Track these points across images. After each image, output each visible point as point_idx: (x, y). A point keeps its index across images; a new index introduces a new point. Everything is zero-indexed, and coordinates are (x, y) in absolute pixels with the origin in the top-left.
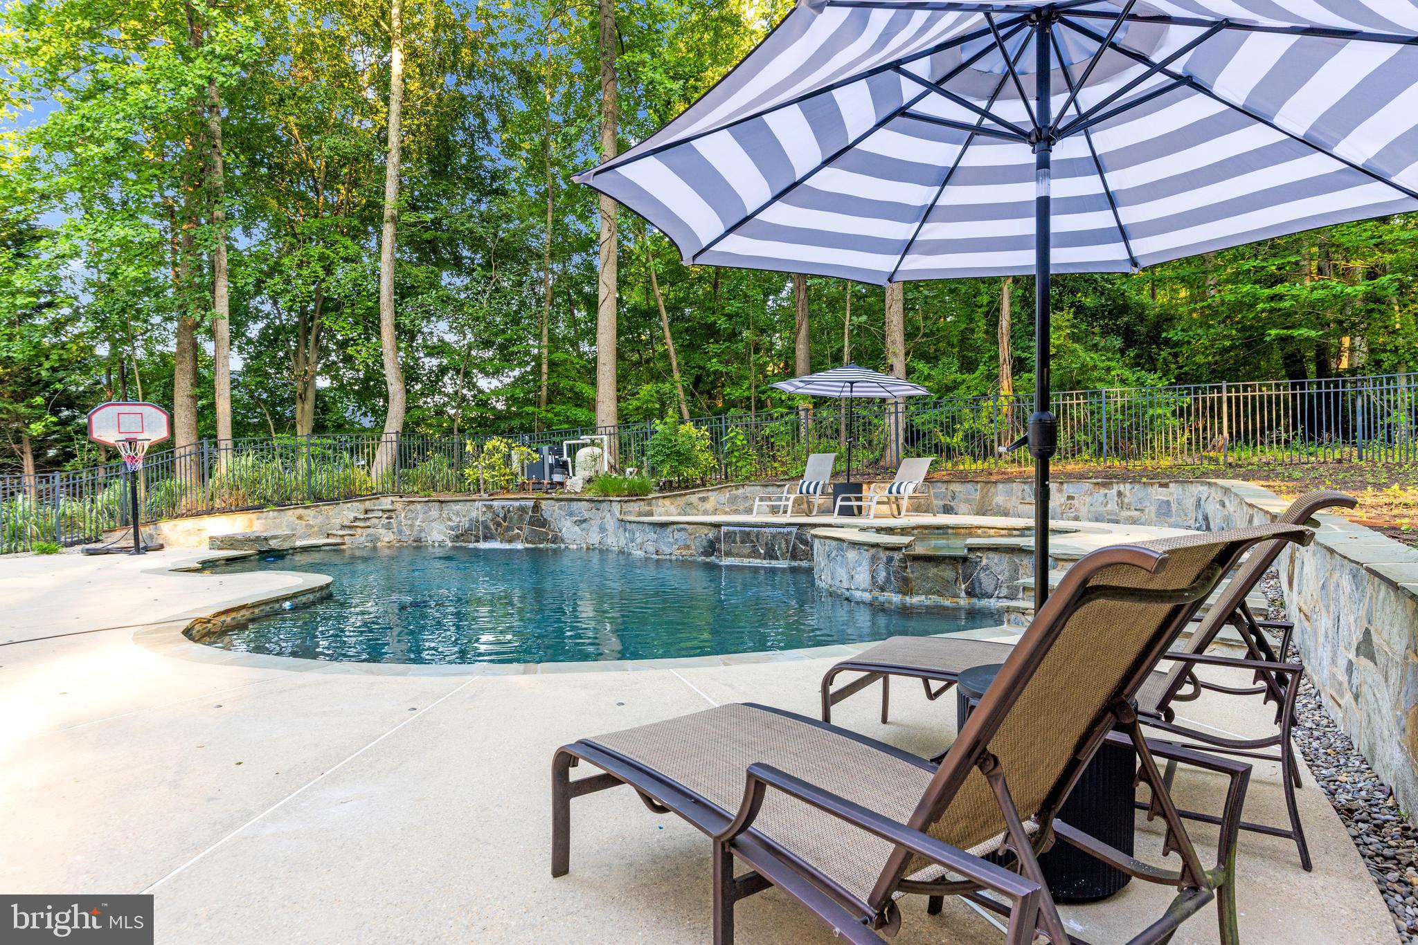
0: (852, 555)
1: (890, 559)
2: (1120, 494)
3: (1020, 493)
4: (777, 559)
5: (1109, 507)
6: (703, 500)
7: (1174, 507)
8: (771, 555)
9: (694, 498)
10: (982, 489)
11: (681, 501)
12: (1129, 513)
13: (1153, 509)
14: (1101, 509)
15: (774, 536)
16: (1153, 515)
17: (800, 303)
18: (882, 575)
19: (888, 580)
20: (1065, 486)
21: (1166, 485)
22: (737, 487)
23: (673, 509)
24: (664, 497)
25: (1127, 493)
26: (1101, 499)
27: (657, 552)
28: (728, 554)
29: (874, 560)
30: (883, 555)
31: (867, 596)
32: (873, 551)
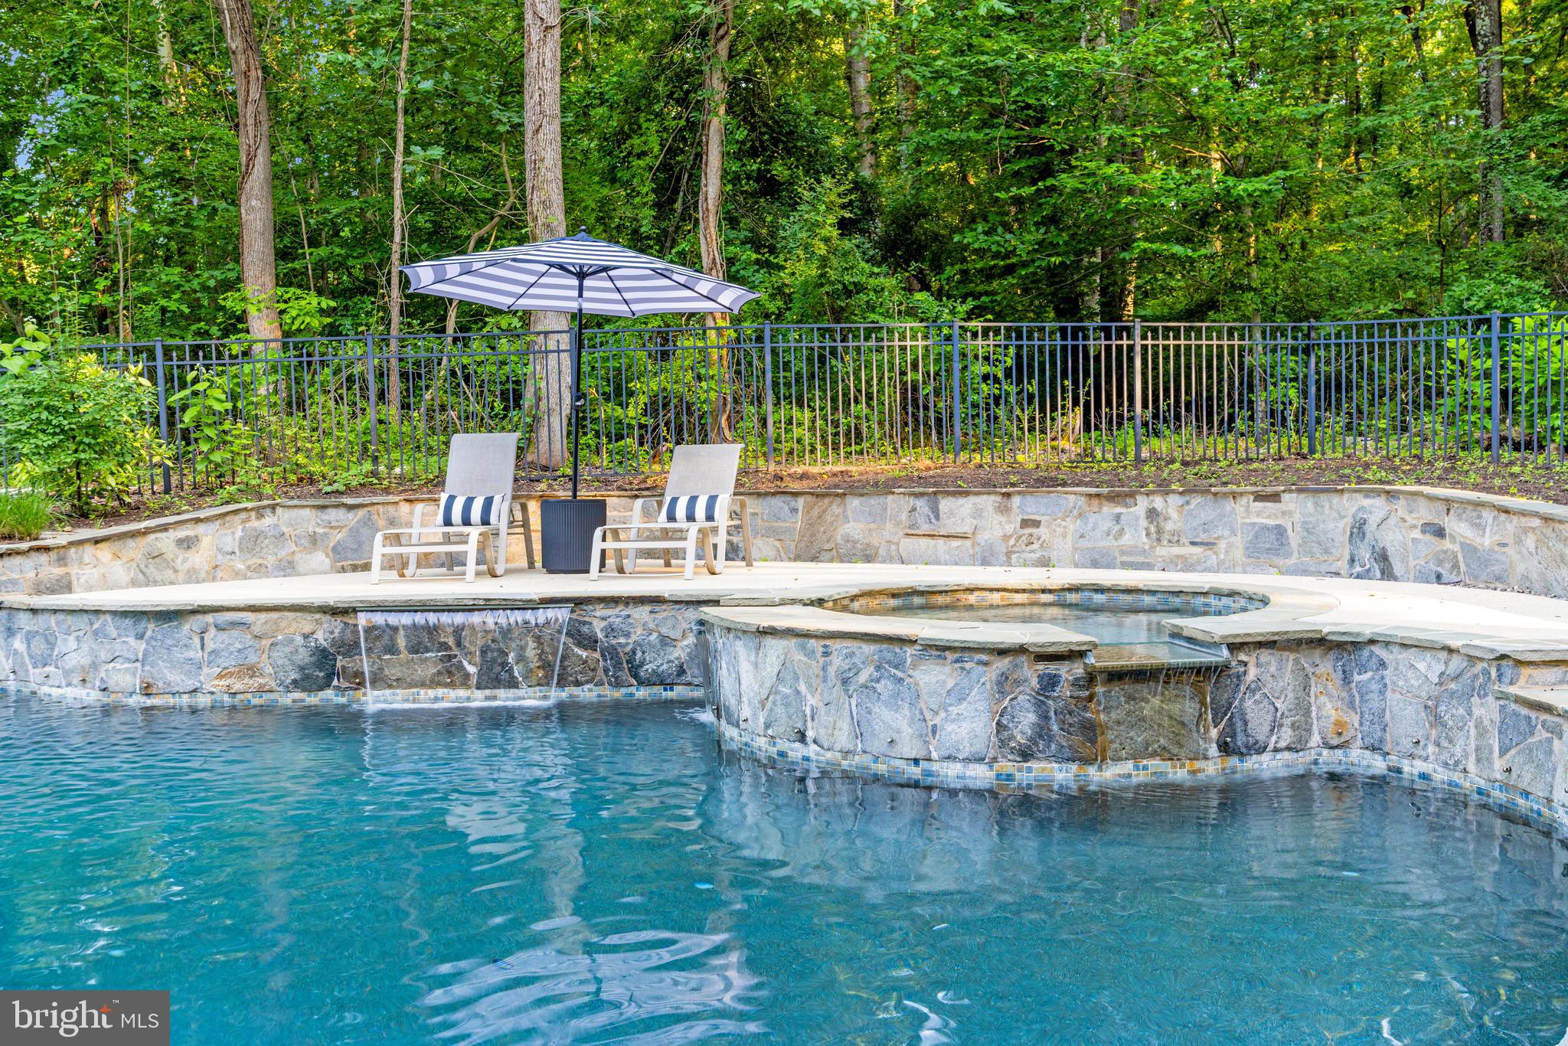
0: (933, 677)
1: (1050, 683)
2: (1152, 514)
3: (904, 516)
4: (513, 684)
5: (1127, 539)
6: (187, 544)
7: (1294, 539)
8: (495, 676)
9: (165, 542)
10: (808, 509)
11: (135, 549)
12: (1176, 550)
13: (1239, 541)
14: (1109, 543)
15: (506, 632)
16: (1239, 554)
17: (251, 109)
18: (1026, 721)
19: (1042, 732)
20: (1016, 500)
21: (1275, 497)
22: (259, 512)
23: (119, 571)
24: (97, 541)
25: (1173, 514)
26: (1106, 524)
27: (147, 690)
28: (378, 681)
29: (1004, 684)
30: (1031, 673)
31: (980, 775)
32: (1003, 664)
